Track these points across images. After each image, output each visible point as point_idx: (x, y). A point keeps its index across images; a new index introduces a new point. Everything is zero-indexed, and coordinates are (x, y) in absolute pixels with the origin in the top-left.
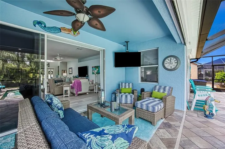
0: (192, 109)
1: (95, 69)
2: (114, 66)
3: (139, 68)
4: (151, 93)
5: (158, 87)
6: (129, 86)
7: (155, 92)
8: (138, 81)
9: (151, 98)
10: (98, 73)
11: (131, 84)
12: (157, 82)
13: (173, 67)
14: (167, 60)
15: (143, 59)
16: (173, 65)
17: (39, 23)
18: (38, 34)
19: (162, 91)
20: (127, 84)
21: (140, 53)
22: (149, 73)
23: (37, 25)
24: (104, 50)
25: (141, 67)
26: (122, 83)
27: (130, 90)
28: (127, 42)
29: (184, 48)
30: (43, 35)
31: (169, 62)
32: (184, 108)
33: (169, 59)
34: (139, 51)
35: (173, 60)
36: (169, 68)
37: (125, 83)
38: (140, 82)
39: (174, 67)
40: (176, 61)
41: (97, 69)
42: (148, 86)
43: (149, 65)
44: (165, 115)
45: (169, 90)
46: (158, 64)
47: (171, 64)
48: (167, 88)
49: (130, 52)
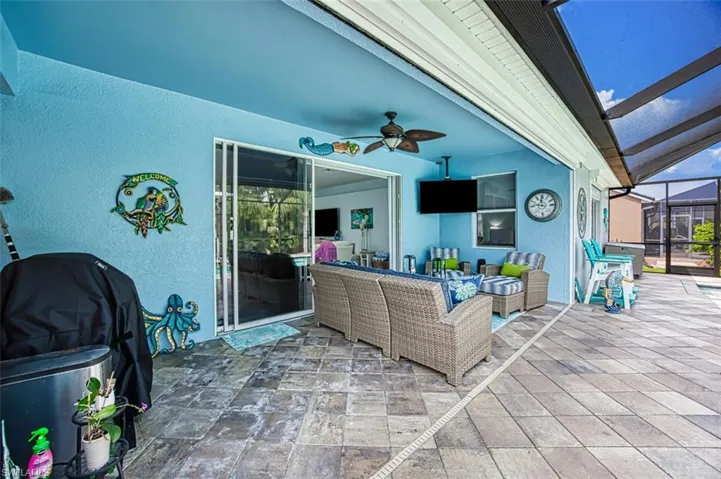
0: (587, 301)
1: (358, 216)
2: (418, 211)
3: (474, 215)
4: (500, 268)
5: (513, 255)
6: (451, 255)
7: (509, 266)
8: (471, 244)
9: (499, 278)
10: (369, 226)
11: (455, 251)
12: (513, 245)
13: (546, 214)
14: (534, 199)
15: (483, 193)
16: (547, 211)
17: (306, 141)
18: (304, 160)
19: (522, 262)
20: (447, 250)
21: (475, 182)
22: (495, 225)
23: (304, 146)
24: (398, 178)
25: (479, 212)
26: (435, 249)
27: (454, 263)
28: (447, 158)
29: (569, 174)
30: (311, 161)
31: (538, 202)
32: (569, 299)
33: (539, 196)
34: (473, 178)
35: (547, 199)
36: (539, 215)
37: (443, 249)
38: (474, 245)
39: (549, 213)
40: (553, 202)
41: (366, 217)
42: (494, 254)
43: (497, 208)
44: (525, 304)
45: (537, 260)
46: (514, 207)
47: (542, 207)
48: (532, 258)
49: (453, 179)
